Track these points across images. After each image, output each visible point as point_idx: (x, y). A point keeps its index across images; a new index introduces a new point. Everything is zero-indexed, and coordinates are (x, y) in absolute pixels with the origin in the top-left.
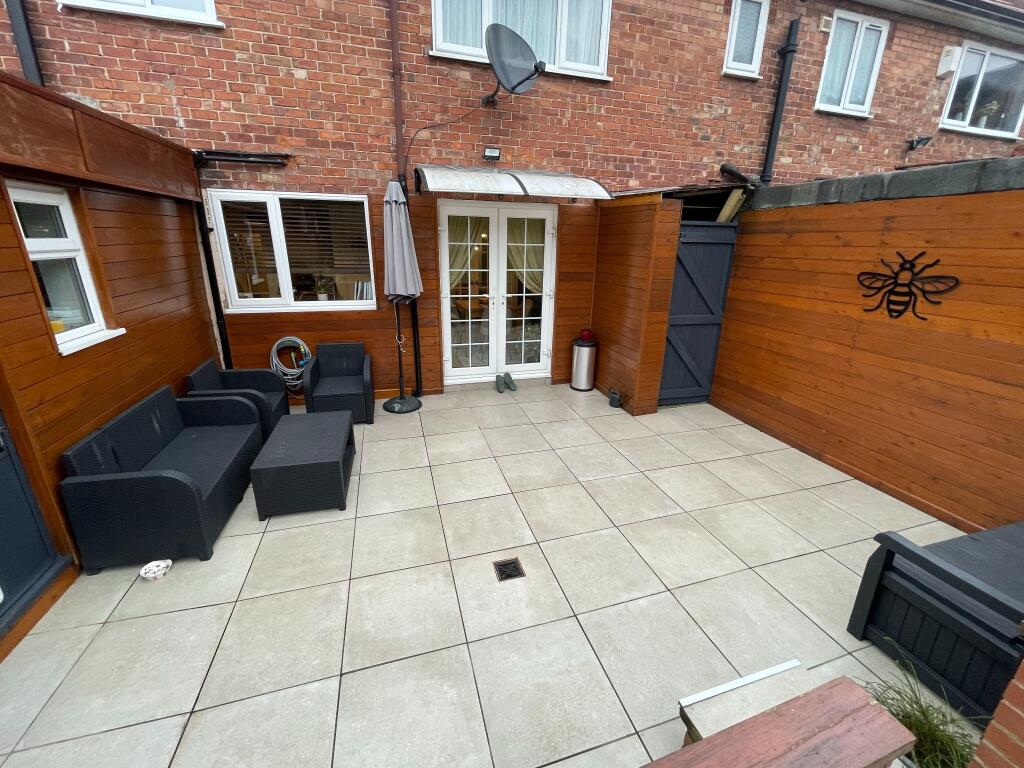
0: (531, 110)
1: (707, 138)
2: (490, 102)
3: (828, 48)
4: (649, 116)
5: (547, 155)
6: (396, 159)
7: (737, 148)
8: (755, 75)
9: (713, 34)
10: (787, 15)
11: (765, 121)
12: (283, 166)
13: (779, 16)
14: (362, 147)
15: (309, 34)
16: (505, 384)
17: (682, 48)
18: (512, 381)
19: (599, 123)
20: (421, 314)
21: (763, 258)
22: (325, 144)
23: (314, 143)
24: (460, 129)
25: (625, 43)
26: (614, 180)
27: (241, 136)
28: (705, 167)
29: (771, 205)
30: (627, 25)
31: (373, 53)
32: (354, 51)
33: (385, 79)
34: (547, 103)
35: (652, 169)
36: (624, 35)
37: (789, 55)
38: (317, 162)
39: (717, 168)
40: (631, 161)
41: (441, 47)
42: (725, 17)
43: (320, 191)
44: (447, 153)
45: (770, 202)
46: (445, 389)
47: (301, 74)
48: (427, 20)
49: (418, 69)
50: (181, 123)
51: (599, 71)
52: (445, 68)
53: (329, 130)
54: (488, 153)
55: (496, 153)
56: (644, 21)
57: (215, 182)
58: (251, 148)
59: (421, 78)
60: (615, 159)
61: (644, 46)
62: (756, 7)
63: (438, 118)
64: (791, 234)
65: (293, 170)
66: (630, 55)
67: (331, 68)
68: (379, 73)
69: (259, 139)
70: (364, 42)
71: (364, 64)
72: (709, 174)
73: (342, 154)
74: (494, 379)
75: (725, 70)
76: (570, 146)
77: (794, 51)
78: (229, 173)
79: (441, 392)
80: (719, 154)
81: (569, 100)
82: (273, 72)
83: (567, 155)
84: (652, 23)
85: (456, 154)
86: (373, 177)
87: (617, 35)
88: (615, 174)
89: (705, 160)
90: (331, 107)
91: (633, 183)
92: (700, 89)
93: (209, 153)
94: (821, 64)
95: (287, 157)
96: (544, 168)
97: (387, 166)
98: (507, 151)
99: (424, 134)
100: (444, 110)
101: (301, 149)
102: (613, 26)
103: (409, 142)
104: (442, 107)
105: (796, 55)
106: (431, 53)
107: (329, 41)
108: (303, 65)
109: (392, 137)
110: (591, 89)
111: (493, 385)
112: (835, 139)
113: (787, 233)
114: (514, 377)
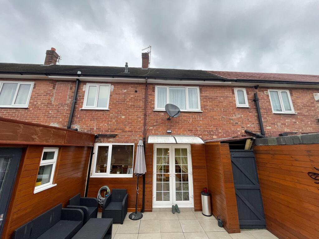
0: (180, 120)
1: (237, 123)
2: (169, 119)
3: (270, 98)
4: (216, 119)
5: (186, 131)
6: (143, 134)
7: (248, 125)
8: (248, 106)
9: (230, 99)
10: (253, 92)
11: (256, 118)
12: (115, 137)
13: (250, 93)
14: (135, 132)
15: (127, 109)
16: (175, 209)
17: (222, 103)
18: (178, 208)
19: (201, 122)
20: (146, 179)
21: (267, 163)
22: (126, 132)
23: (124, 131)
24: (160, 126)
25: (205, 103)
26: (208, 137)
27: (107, 131)
28: (239, 131)
29: (262, 145)
30: (205, 100)
31: (140, 112)
32: (136, 112)
33: (143, 117)
34: (185, 118)
35: (221, 133)
36: (204, 102)
37: (257, 101)
38: (123, 136)
39: (243, 131)
40: (212, 131)
41: (156, 109)
42: (233, 95)
43: (123, 143)
44: (157, 132)
45: (261, 143)
46: (153, 210)
47: (123, 117)
48: (154, 104)
49: (150, 114)
50: (95, 129)
51: (199, 110)
52: (157, 113)
53: (127, 129)
54: (168, 131)
55: (170, 131)
56: (210, 98)
57: (99, 142)
58: (108, 133)
59: (151, 116)
60: (207, 131)
61: (211, 103)
62: (242, 92)
63: (155, 124)
64: (274, 155)
65: (117, 138)
66: (207, 106)
67: (130, 115)
68: (141, 115)
69: (111, 131)
70: (139, 110)
71: (138, 114)
72: (241, 133)
73: (130, 133)
74: (171, 207)
75: (237, 106)
76: (193, 128)
77: (258, 100)
78: (102, 139)
79: (151, 211)
80: (243, 127)
81: (191, 117)
82: (117, 117)
83: (192, 130)
84: (212, 98)
85: (160, 132)
86: (137, 139)
87: (202, 102)
88: (208, 135)
89: (238, 129)
90: (129, 123)
91: (214, 137)
92: (231, 111)
93: (99, 135)
94: (270, 102)
95: (116, 135)
96: (185, 134)
97: (141, 136)
98: (174, 130)
99: (151, 128)
100: (157, 122)
101: (120, 133)
102: (201, 100)
103: (147, 130)
104: (156, 121)
105: (259, 101)
106: (154, 110)
107: (131, 110)
108: (124, 115)
109: (143, 129)
110: (197, 114)
111: (171, 210)
112: (285, 121)
113: (272, 154)
114: (179, 206)
